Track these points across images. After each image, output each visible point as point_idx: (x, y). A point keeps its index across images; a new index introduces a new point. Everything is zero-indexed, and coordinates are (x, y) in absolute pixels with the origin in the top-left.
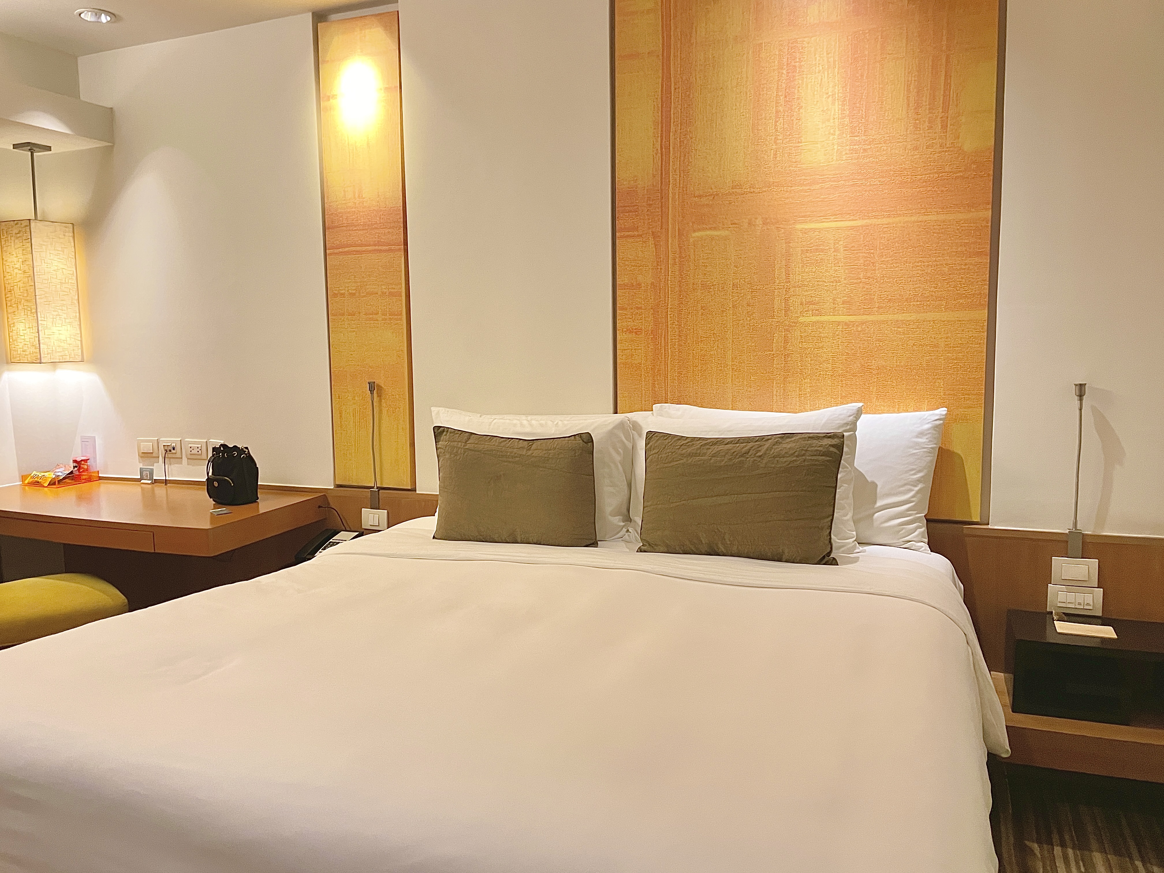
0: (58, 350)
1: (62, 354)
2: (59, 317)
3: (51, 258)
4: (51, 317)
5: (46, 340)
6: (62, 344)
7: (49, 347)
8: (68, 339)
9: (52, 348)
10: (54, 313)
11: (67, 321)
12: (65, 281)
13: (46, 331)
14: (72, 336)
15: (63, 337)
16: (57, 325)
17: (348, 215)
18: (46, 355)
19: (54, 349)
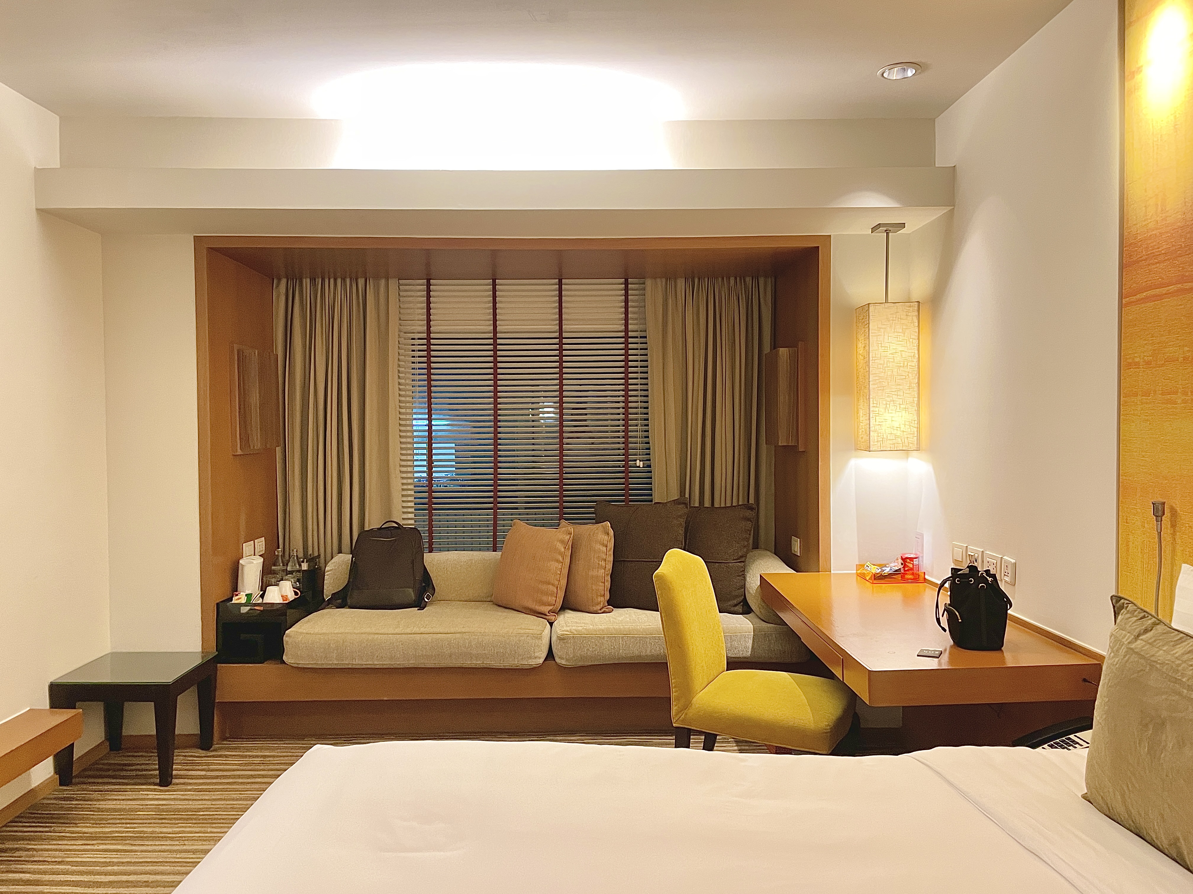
0: (889, 438)
1: (894, 441)
2: (894, 403)
3: (890, 341)
4: (884, 403)
5: (877, 427)
6: (895, 432)
7: (879, 435)
8: (902, 427)
9: (883, 436)
10: (887, 399)
11: (902, 406)
12: (904, 364)
13: (877, 417)
14: (907, 423)
15: (896, 424)
16: (890, 412)
17: (1149, 242)
18: (876, 443)
19: (885, 437)
